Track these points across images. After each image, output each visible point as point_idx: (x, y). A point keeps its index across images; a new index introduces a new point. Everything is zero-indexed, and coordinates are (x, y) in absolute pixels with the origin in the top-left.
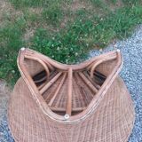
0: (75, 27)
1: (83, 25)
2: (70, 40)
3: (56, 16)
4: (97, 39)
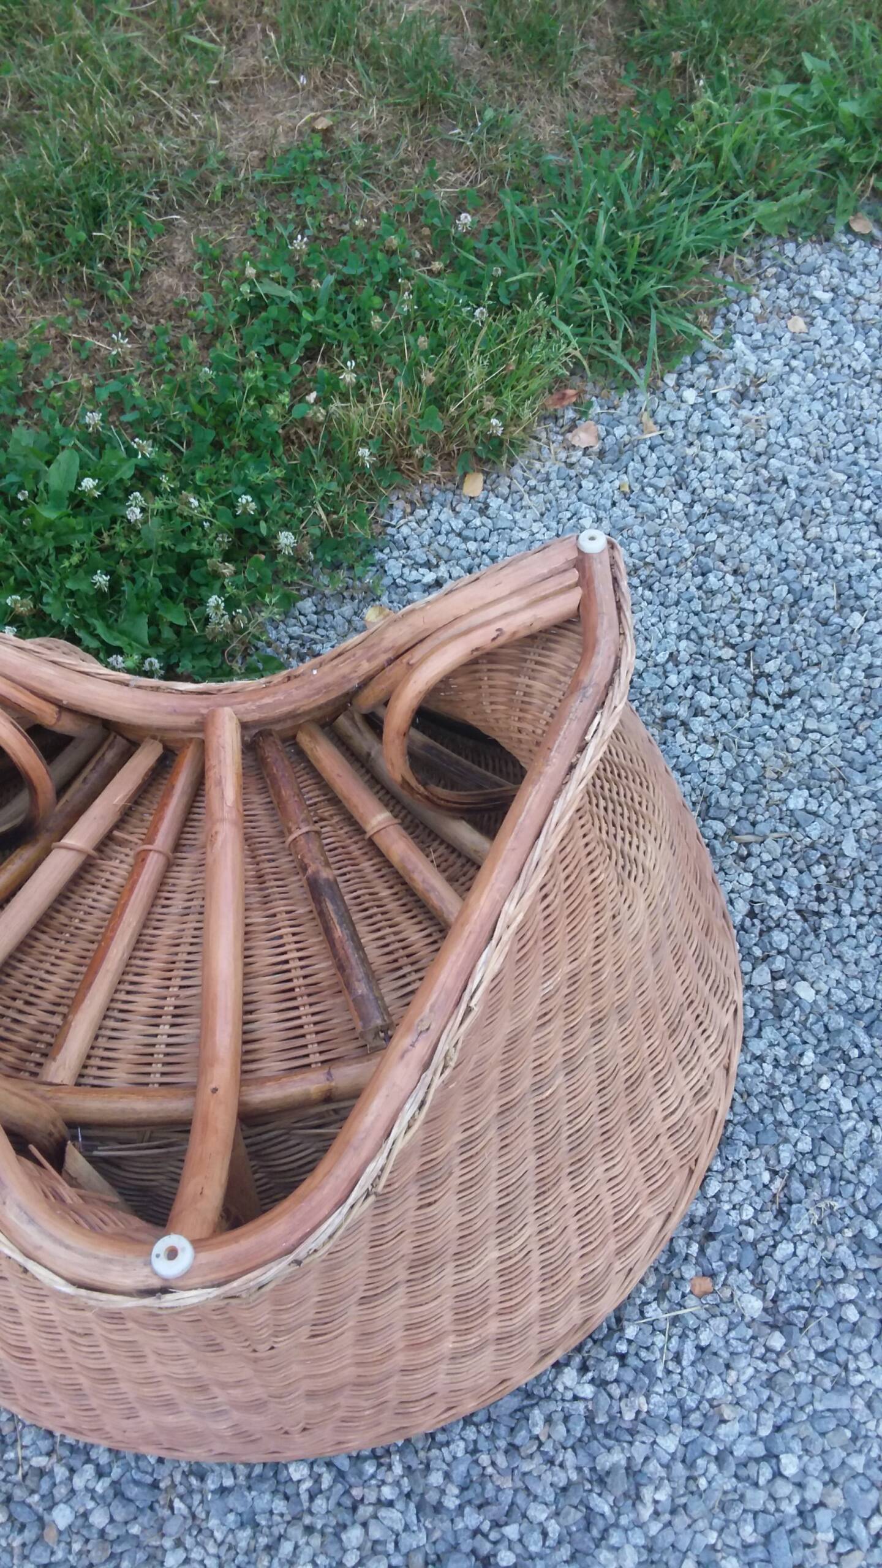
0: (258, 304)
1: (323, 286)
2: (225, 416)
3: (96, 213)
4: (438, 398)
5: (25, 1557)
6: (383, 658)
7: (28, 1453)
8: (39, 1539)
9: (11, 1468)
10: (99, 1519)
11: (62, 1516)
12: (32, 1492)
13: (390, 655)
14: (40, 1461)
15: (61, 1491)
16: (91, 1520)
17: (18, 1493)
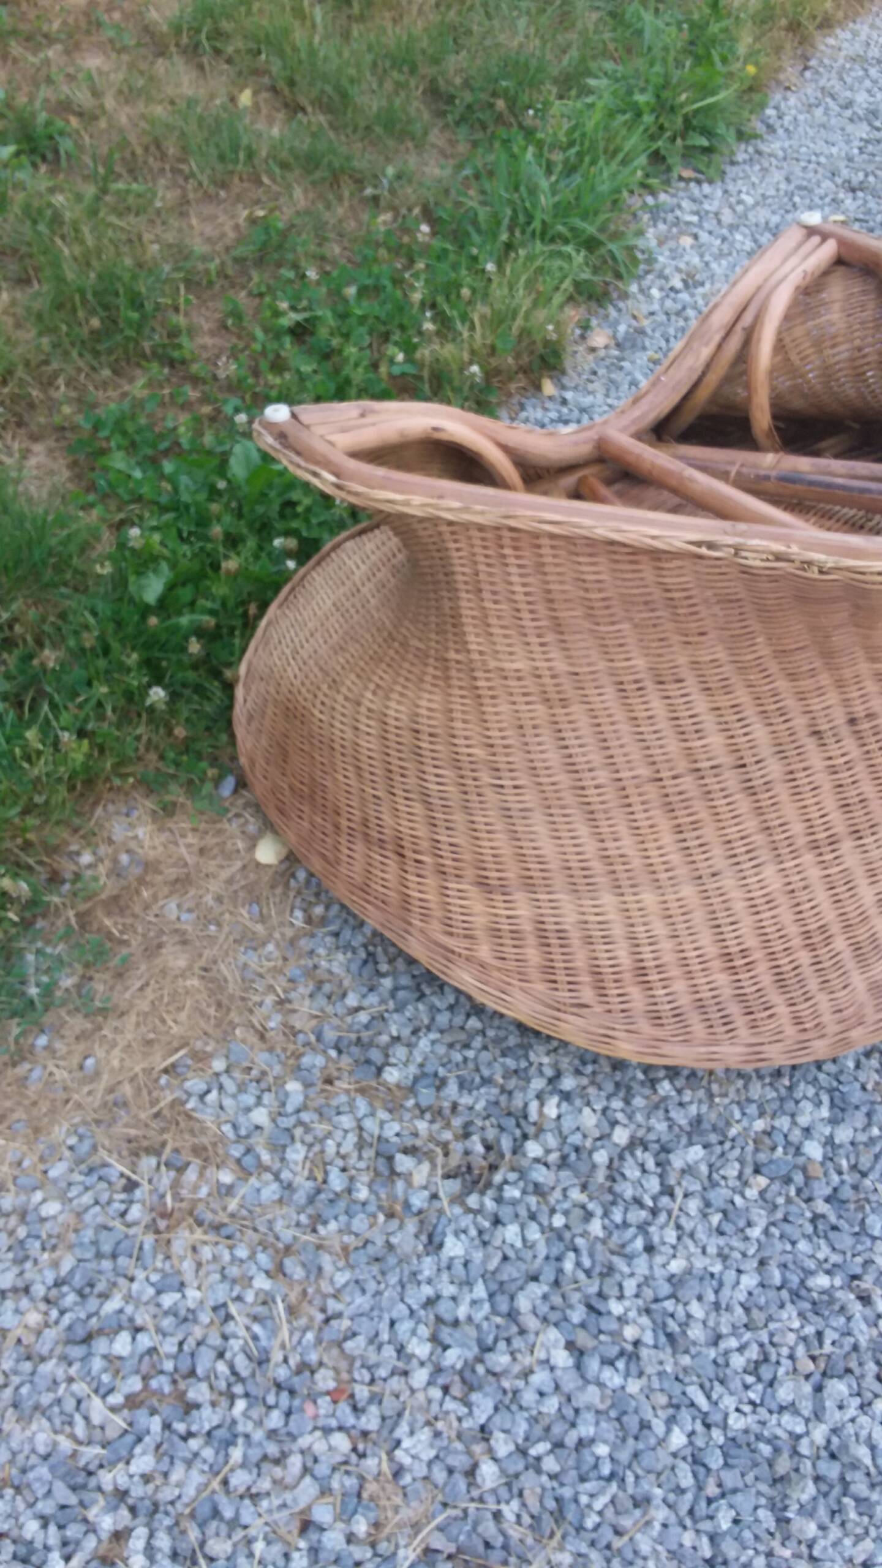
5: (809, 1200)
6: (717, 338)
7: (745, 1123)
8: (808, 1178)
9: (740, 1142)
10: (843, 1135)
11: (814, 1150)
12: (773, 1149)
13: (722, 333)
14: (759, 1125)
15: (796, 1135)
16: (837, 1141)
17: (762, 1157)
